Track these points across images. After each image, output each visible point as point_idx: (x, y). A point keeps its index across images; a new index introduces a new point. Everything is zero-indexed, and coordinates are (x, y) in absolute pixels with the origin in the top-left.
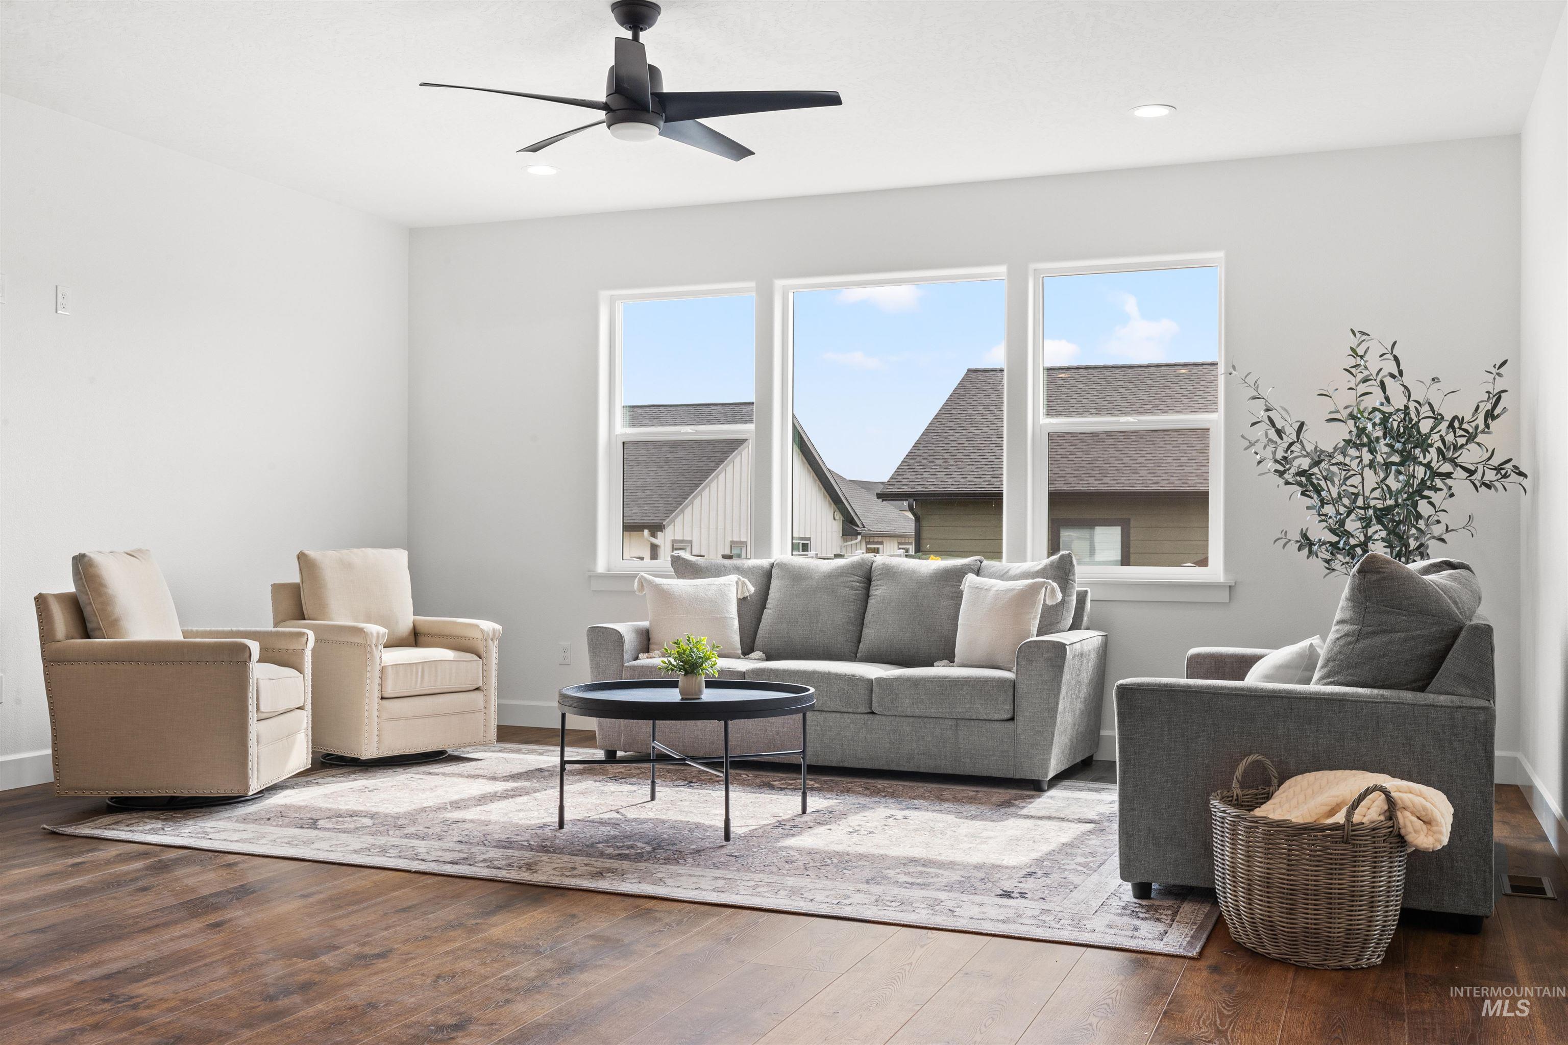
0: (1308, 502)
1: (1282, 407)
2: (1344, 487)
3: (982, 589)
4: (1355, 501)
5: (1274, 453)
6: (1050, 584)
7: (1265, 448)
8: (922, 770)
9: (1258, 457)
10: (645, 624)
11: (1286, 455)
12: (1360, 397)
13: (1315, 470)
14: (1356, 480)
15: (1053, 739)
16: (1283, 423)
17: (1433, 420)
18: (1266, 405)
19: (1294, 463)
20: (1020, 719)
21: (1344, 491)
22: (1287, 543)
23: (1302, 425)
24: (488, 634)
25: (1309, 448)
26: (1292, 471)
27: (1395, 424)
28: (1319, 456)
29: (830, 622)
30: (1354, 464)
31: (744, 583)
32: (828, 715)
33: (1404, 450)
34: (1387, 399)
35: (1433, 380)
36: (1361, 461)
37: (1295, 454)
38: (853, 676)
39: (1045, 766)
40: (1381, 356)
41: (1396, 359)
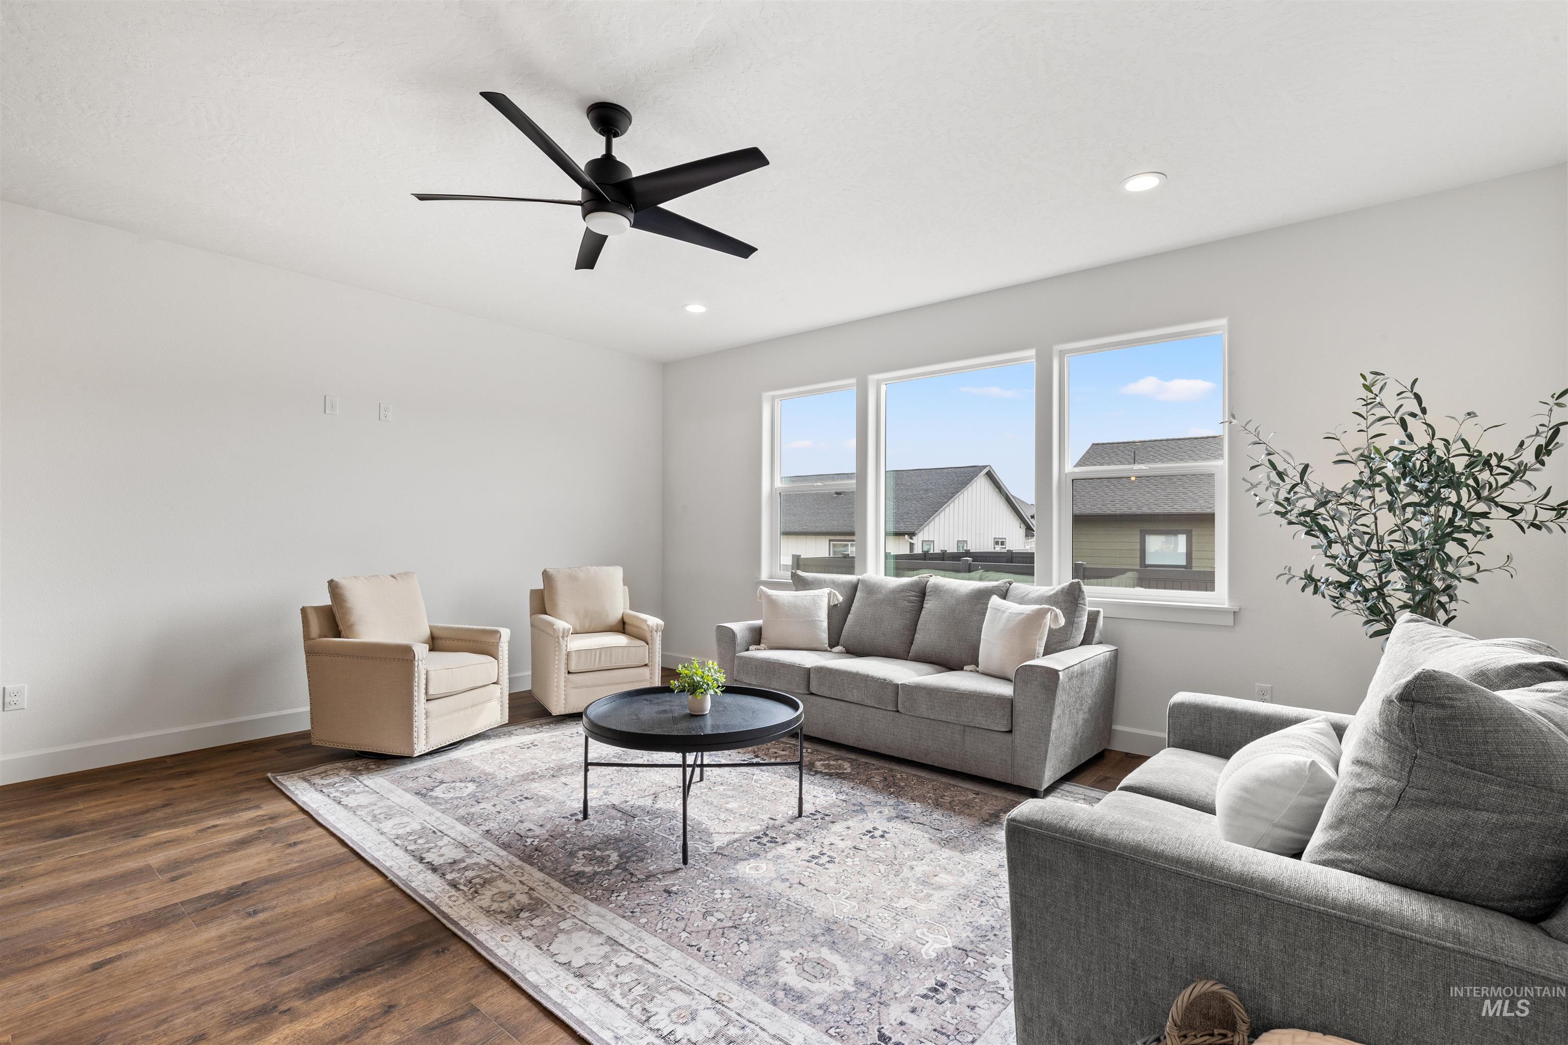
0: (1315, 541)
1: (1285, 451)
2: (1354, 527)
3: (999, 610)
4: (1368, 544)
5: (1277, 496)
6: (1054, 611)
7: (1267, 489)
8: (936, 765)
9: (1257, 499)
10: (759, 622)
11: (1289, 496)
12: (1371, 438)
13: (1322, 510)
14: (1368, 520)
15: (1046, 755)
16: (1286, 466)
17: (1468, 457)
18: (1267, 449)
19: (1297, 504)
20: (1016, 732)
21: (1354, 530)
22: (1291, 578)
23: (1306, 467)
24: (653, 628)
25: (1315, 488)
26: (1296, 511)
27: (1418, 464)
28: (1326, 497)
29: (889, 627)
30: (1366, 504)
31: (835, 594)
32: (867, 709)
33: (1429, 490)
34: (1410, 437)
35: (1469, 414)
36: (1374, 501)
37: (1299, 495)
38: (885, 680)
39: (1040, 778)
40: (1398, 395)
41: (1418, 397)
